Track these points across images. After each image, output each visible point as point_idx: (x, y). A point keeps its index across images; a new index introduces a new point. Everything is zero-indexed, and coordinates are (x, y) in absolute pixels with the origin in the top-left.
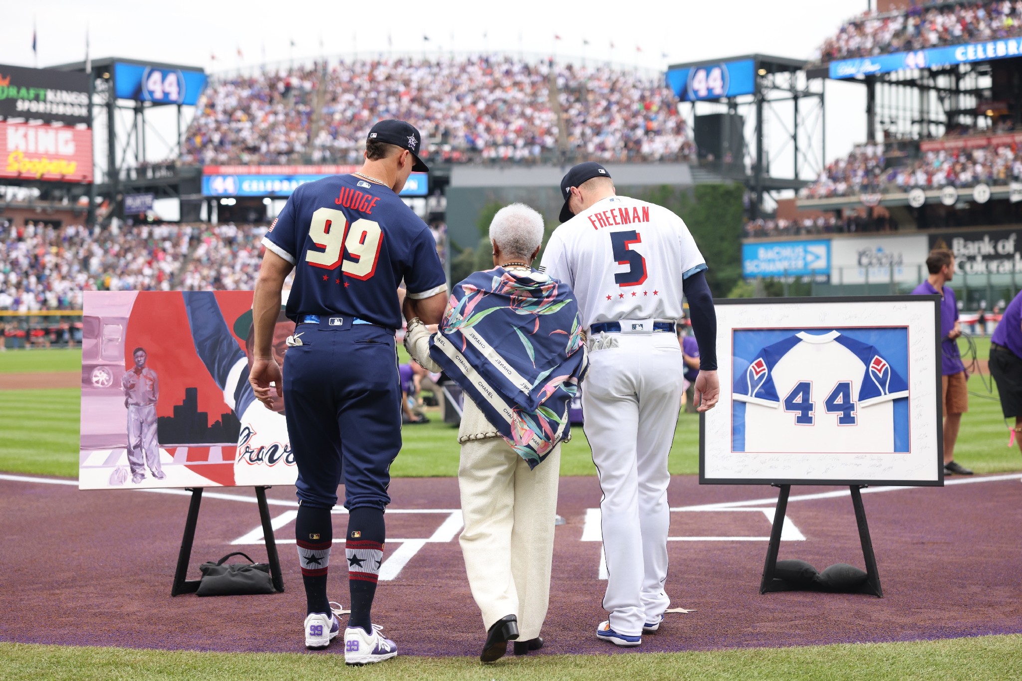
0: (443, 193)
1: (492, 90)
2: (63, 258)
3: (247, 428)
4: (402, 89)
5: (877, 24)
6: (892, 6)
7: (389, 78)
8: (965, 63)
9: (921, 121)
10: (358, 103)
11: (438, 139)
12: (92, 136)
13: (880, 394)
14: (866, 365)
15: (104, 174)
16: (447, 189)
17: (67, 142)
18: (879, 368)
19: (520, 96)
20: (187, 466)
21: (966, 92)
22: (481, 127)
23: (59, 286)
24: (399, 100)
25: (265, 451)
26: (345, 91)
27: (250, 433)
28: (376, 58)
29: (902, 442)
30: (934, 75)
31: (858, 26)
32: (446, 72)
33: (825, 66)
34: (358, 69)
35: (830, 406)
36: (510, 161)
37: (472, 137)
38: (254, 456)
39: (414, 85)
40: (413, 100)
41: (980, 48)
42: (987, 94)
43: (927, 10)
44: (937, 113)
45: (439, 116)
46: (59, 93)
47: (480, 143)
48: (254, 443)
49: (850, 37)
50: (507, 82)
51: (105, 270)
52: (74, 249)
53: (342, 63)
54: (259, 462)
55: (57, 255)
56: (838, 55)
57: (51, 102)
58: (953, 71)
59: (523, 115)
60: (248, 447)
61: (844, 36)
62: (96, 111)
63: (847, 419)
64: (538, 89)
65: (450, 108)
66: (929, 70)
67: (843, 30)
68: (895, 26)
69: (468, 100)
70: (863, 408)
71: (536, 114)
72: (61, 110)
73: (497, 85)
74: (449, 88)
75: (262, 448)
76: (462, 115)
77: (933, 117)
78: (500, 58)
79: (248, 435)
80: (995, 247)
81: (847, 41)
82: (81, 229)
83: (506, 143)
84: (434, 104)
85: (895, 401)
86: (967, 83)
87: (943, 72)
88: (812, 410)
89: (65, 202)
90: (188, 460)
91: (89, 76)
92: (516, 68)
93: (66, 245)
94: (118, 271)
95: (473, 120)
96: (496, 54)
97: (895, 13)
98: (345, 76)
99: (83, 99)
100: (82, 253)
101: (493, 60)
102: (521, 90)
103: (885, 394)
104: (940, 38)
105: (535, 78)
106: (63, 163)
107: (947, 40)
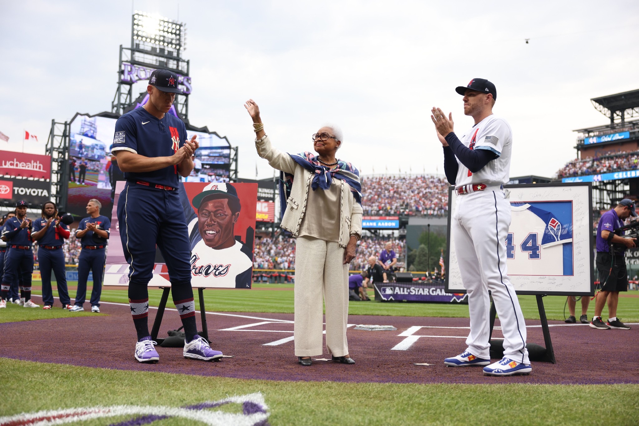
0: (405, 228)
1: (425, 189)
2: (261, 250)
3: (195, 255)
4: (391, 188)
5: (581, 164)
6: (587, 157)
7: (386, 183)
8: (619, 180)
9: (600, 203)
10: (373, 193)
11: (404, 207)
12: (274, 205)
13: (555, 241)
14: (546, 223)
15: (278, 219)
16: (407, 226)
17: (265, 207)
18: (554, 225)
19: (437, 191)
20: (160, 275)
21: (619, 192)
22: (422, 202)
23: (259, 260)
24: (389, 192)
25: (204, 268)
26: (370, 188)
27: (196, 258)
28: (381, 176)
29: (568, 270)
30: (605, 184)
31: (573, 164)
32: (408, 182)
33: (560, 180)
34: (374, 180)
35: (524, 247)
36: (432, 215)
37: (417, 206)
38: (197, 271)
39: (395, 186)
40: (395, 192)
41: (624, 173)
42: (628, 192)
43: (602, 159)
44: (607, 200)
45: (405, 198)
46: (263, 189)
47: (420, 209)
48: (198, 264)
49: (571, 169)
50: (431, 185)
51: (276, 255)
52: (265, 247)
53: (368, 178)
54: (200, 274)
55: (259, 249)
56: (565, 176)
57: (260, 192)
58: (613, 182)
59: (437, 198)
60: (194, 266)
61: (568, 168)
62: (276, 196)
63: (535, 255)
64: (444, 188)
65: (409, 195)
66: (603, 182)
67: (567, 166)
68: (588, 165)
69: (416, 192)
70: (544, 248)
71: (443, 198)
72: (264, 195)
73: (428, 187)
74: (408, 188)
75: (202, 267)
76: (413, 198)
77: (605, 201)
78: (430, 177)
79: (195, 259)
80: (633, 254)
81: (569, 170)
82: (268, 239)
83: (430, 208)
84: (402, 194)
85: (564, 245)
86: (619, 188)
87: (609, 183)
88: (513, 250)
89: (263, 229)
90: (162, 272)
91: (274, 183)
92: (435, 180)
93: (263, 245)
94: (281, 255)
95: (418, 199)
96: (427, 175)
97: (588, 160)
98: (369, 183)
99: (272, 191)
100: (268, 248)
101: (426, 177)
102: (437, 188)
103: (558, 240)
104: (607, 169)
105: (442, 184)
106: (264, 215)
107: (610, 170)
